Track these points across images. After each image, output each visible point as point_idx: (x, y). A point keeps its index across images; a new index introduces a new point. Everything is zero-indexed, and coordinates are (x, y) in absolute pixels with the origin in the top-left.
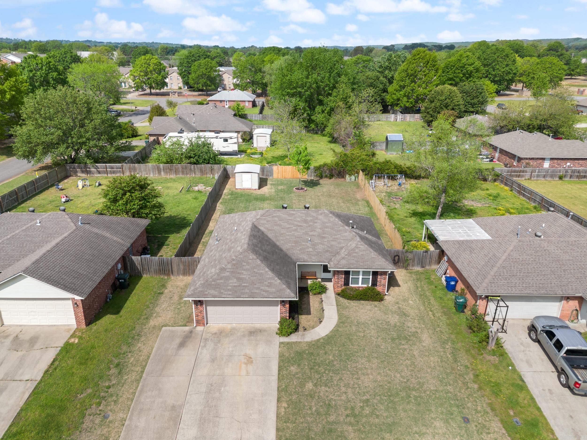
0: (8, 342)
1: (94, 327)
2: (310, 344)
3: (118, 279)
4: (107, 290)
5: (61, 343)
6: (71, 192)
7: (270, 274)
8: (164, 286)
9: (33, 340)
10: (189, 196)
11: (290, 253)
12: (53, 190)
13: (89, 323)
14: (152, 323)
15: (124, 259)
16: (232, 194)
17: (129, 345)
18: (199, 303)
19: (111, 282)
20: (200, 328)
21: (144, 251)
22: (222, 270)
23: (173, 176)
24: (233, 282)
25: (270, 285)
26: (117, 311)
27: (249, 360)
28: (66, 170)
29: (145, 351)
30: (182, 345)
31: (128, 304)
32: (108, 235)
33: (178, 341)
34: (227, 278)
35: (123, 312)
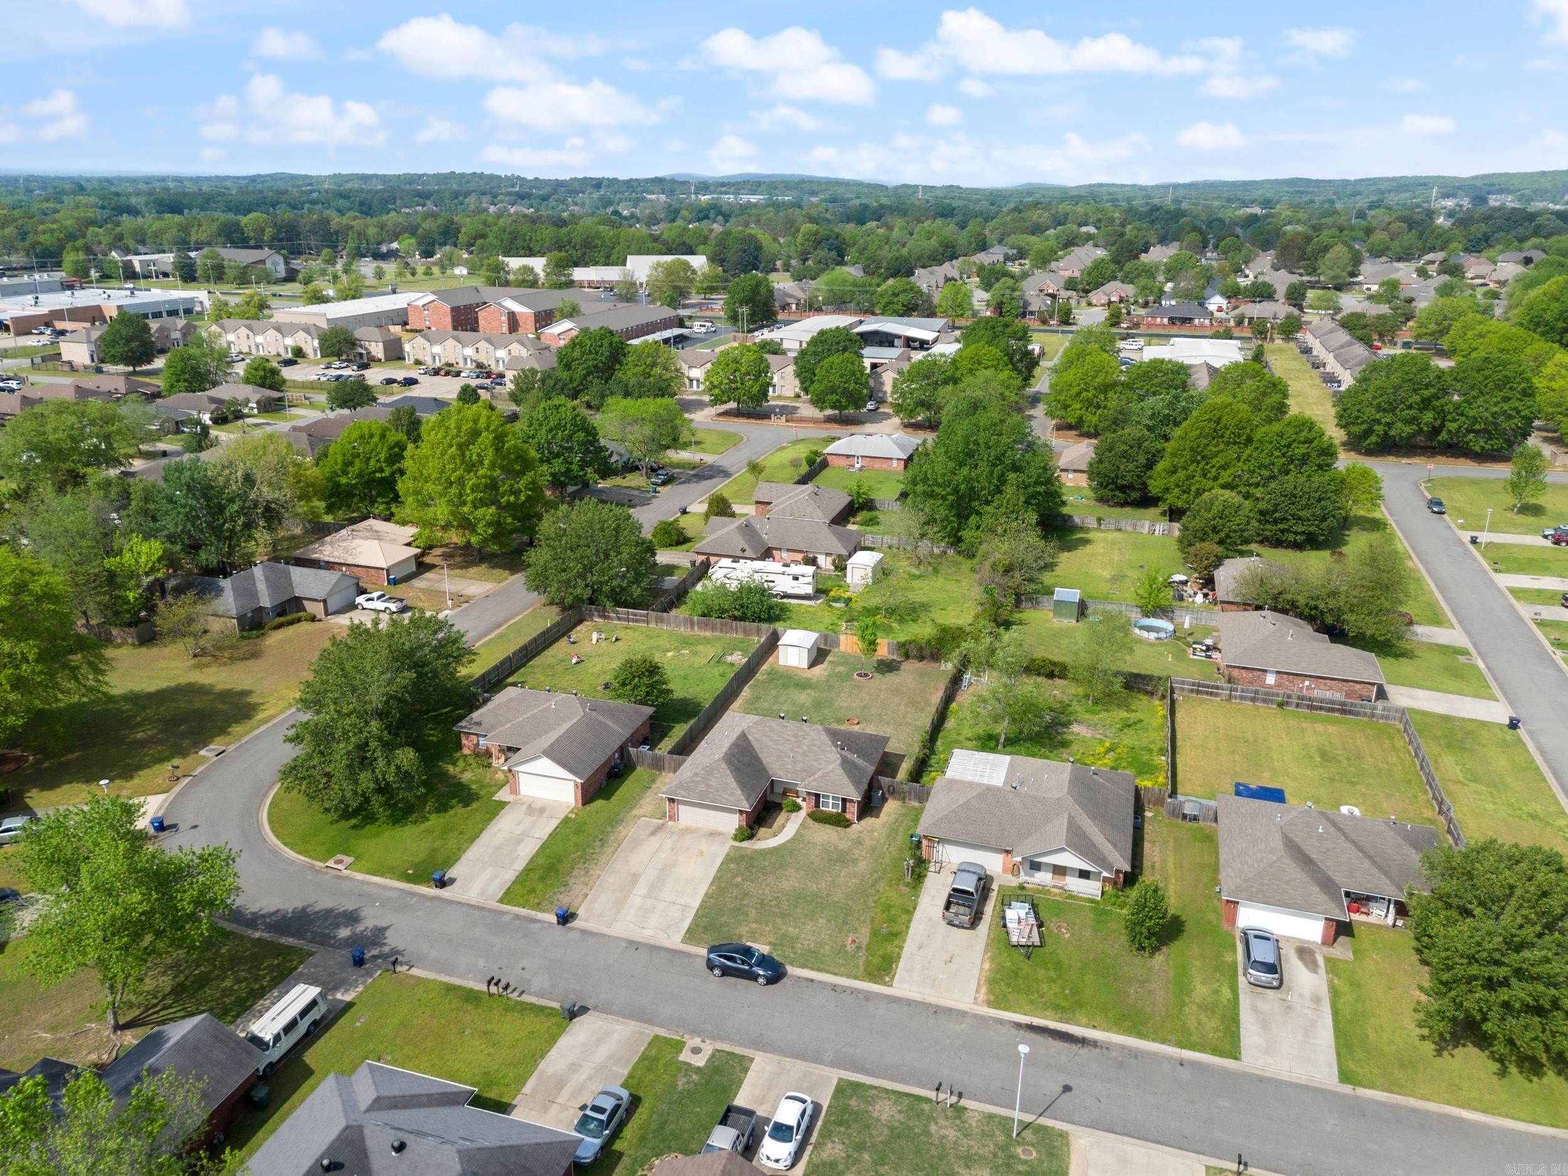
0: (524, 808)
1: (588, 808)
2: (755, 851)
3: (613, 768)
4: (603, 777)
5: (562, 816)
6: (584, 648)
7: (735, 785)
8: (653, 781)
9: (542, 810)
10: (716, 671)
11: (768, 767)
12: (563, 642)
13: (584, 803)
14: (634, 812)
15: (622, 750)
16: (769, 674)
17: (613, 827)
18: (672, 800)
19: (607, 770)
20: (671, 823)
21: (645, 741)
22: (696, 774)
23: (708, 634)
24: (702, 787)
25: (732, 794)
26: (608, 798)
27: (701, 854)
28: (581, 612)
29: (624, 832)
30: (653, 833)
31: (618, 793)
32: (610, 723)
33: (650, 830)
34: (698, 783)
35: (613, 799)
